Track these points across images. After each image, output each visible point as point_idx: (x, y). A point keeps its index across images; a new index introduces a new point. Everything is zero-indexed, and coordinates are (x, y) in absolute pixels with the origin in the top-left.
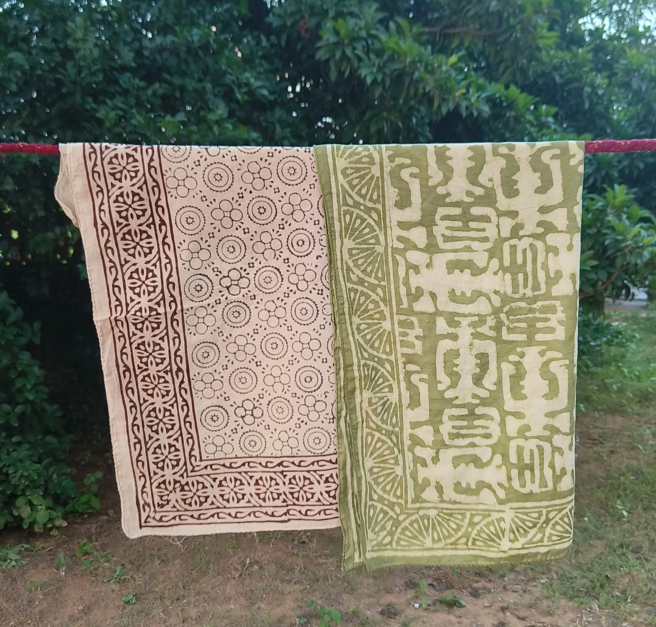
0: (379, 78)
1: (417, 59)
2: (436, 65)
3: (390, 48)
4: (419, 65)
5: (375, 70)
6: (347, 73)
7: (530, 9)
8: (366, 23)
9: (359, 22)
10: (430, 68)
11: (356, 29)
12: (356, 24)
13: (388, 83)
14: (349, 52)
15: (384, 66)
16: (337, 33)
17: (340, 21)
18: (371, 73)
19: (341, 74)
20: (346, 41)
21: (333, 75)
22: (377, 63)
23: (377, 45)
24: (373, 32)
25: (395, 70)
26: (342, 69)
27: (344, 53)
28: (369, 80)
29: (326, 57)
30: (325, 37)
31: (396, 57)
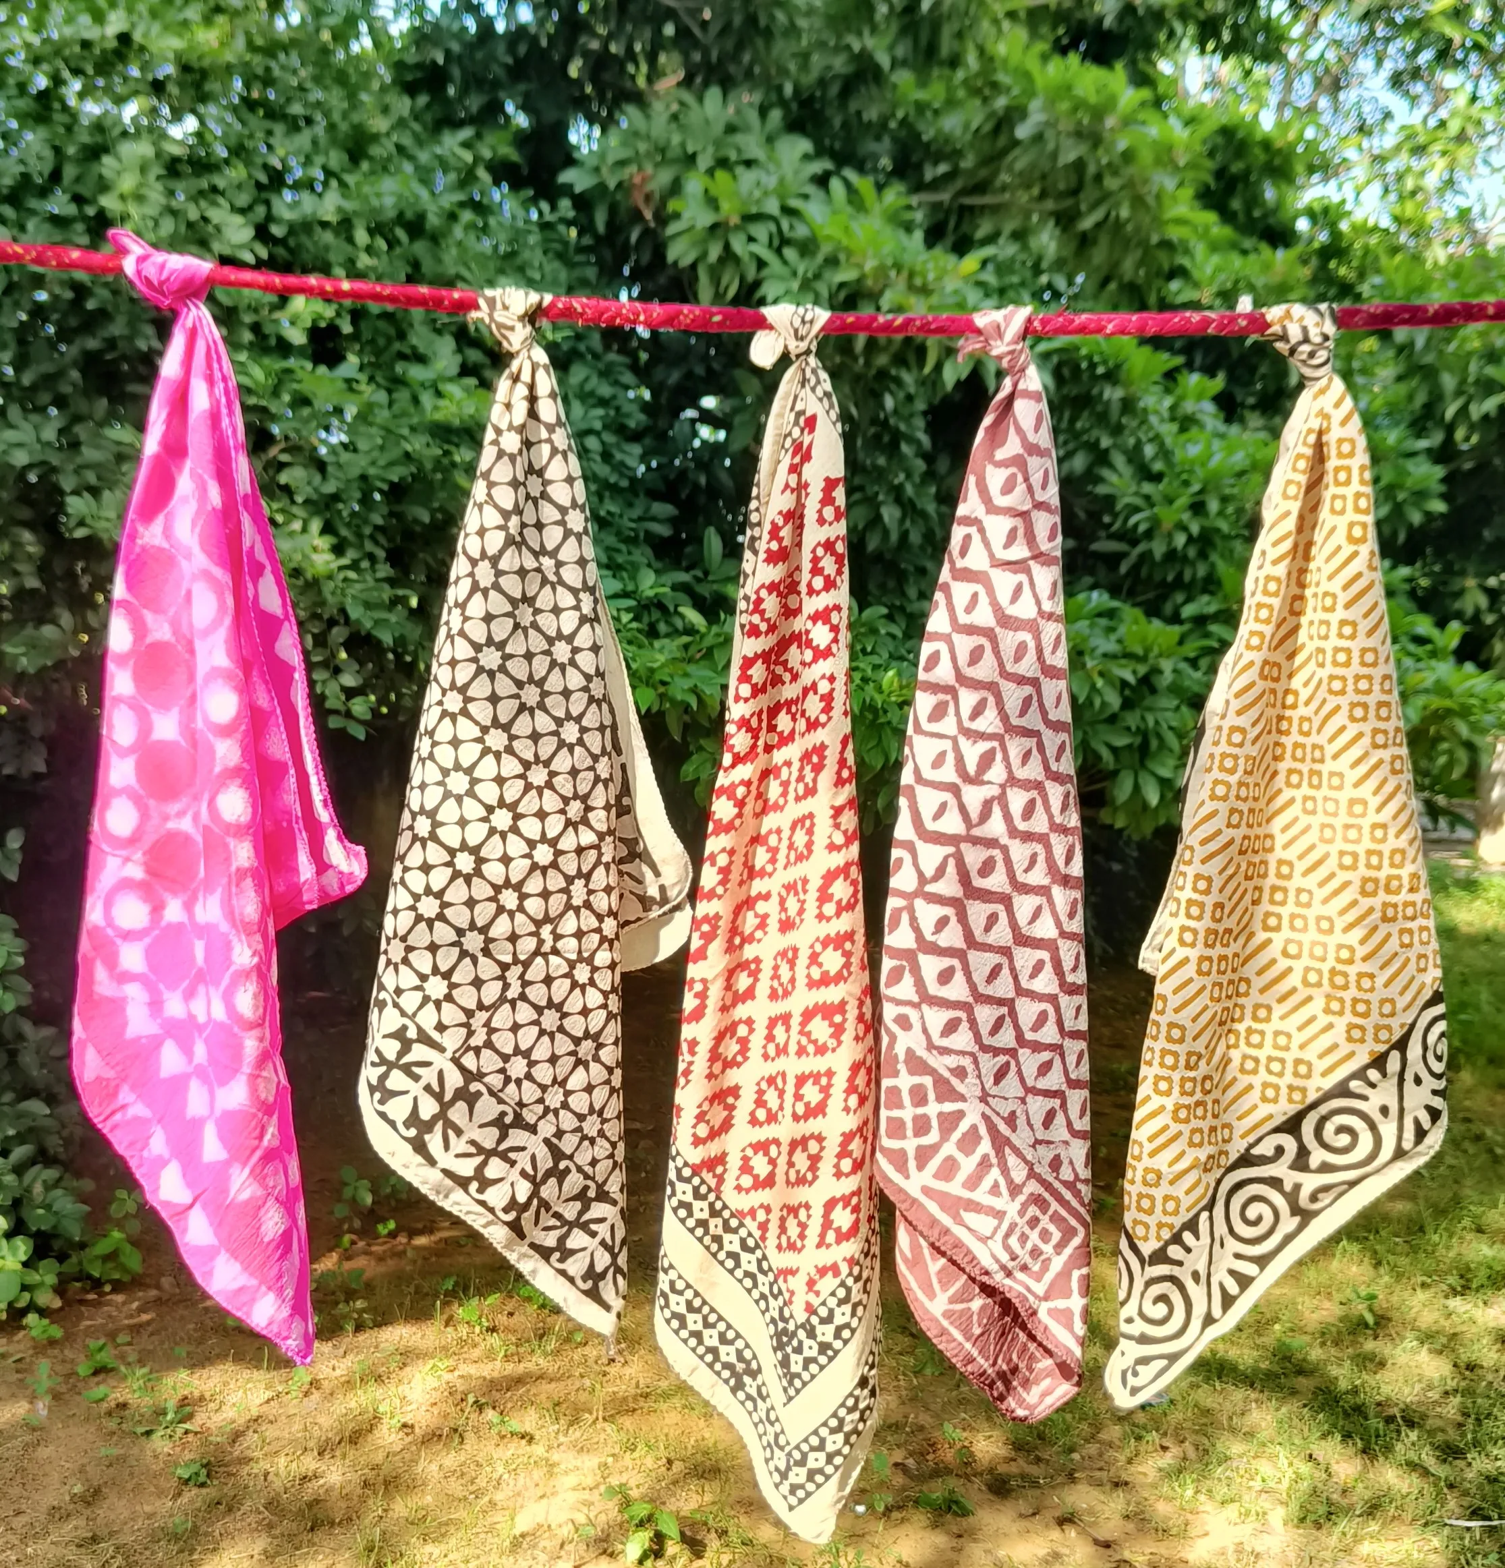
1: (889, 262)
2: (931, 276)
3: (829, 238)
4: (893, 273)
5: (795, 284)
6: (733, 292)
7: (1146, 156)
8: (782, 181)
9: (764, 178)
10: (918, 282)
11: (757, 194)
12: (758, 184)
14: (738, 245)
15: (817, 276)
16: (712, 202)
17: (721, 175)
18: (788, 291)
19: (720, 293)
20: (735, 220)
21: (705, 295)
22: (801, 271)
23: (801, 231)
24: (794, 203)
25: (842, 285)
26: (724, 282)
27: (727, 247)
29: (690, 257)
30: (685, 213)
31: (842, 257)
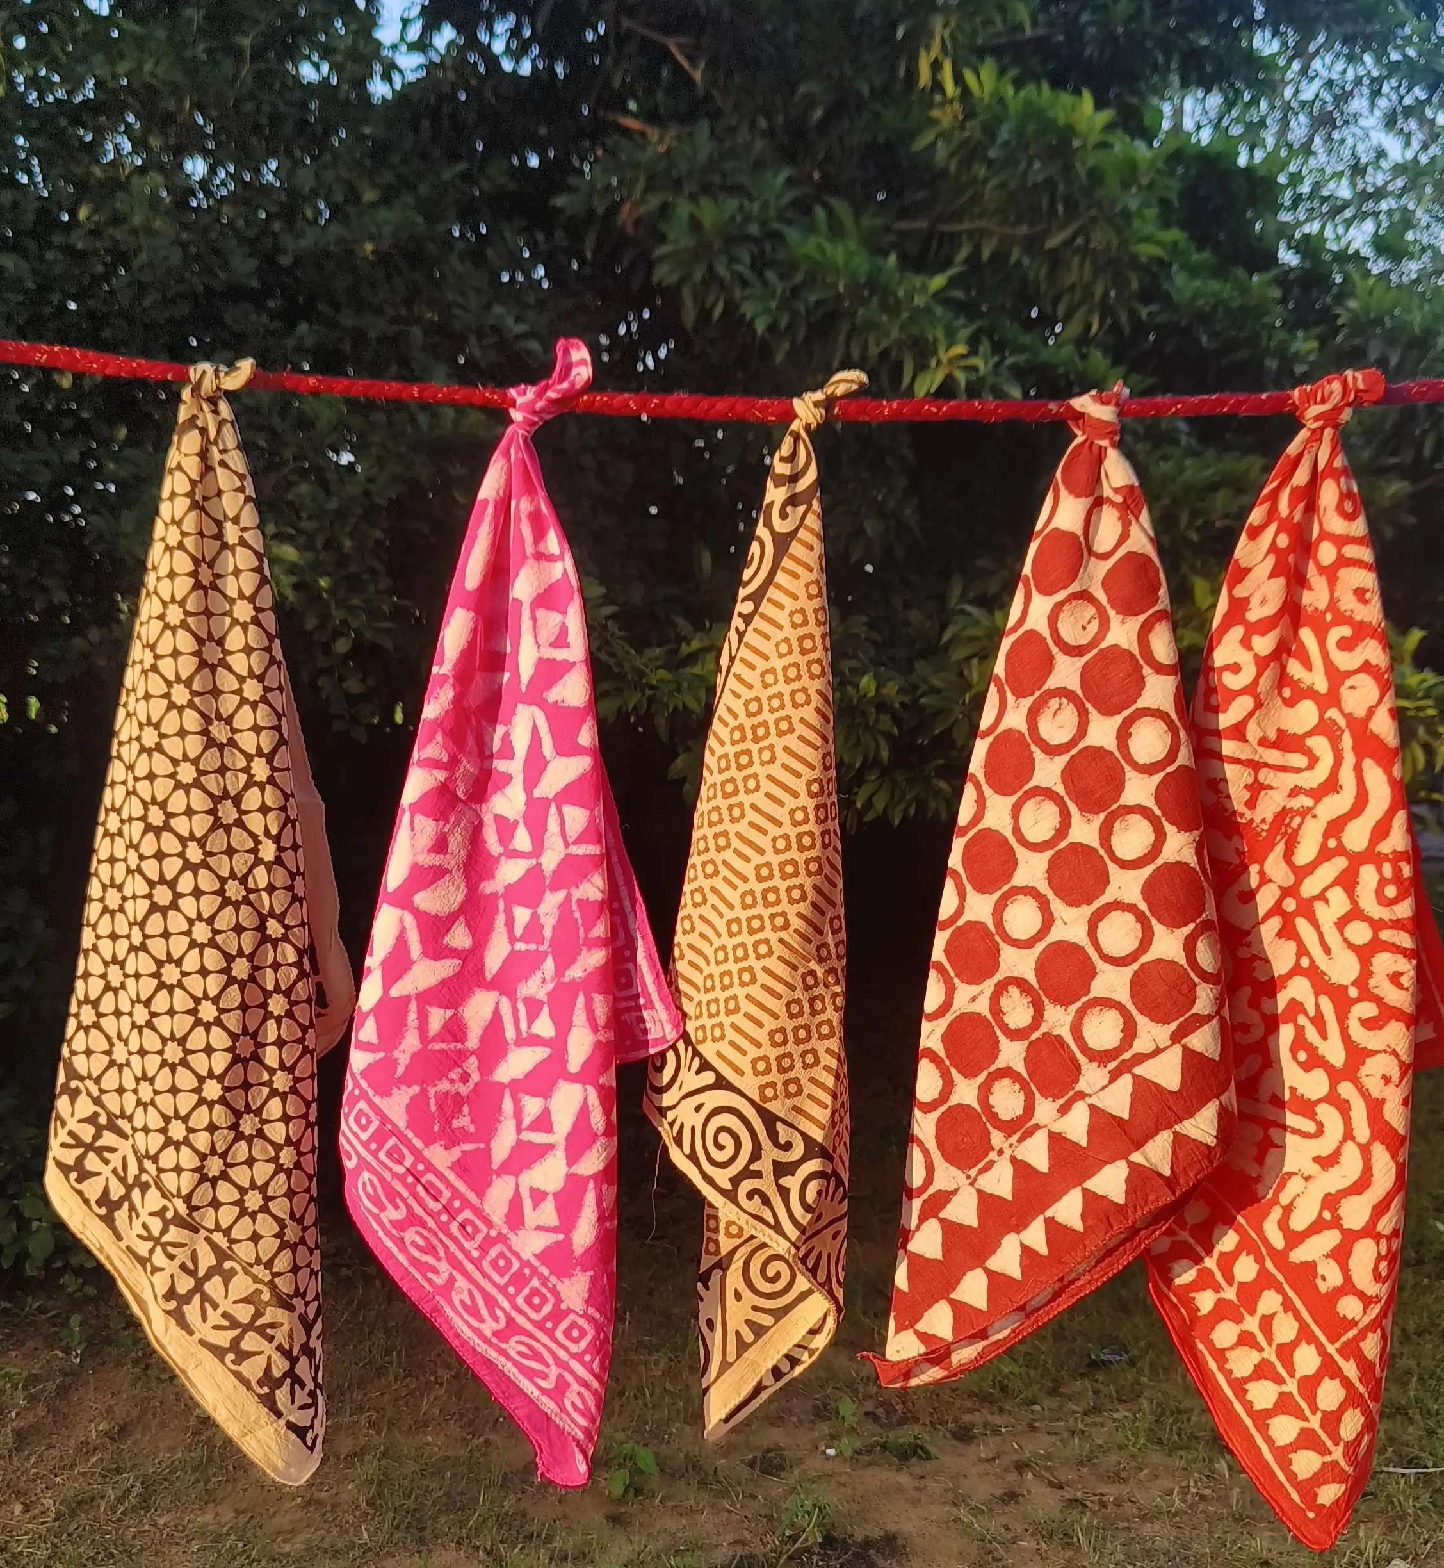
0: (783, 324)
1: (862, 281)
2: (902, 294)
3: (806, 257)
4: (867, 293)
5: (774, 305)
6: (718, 312)
7: (1112, 178)
8: (765, 206)
9: (746, 203)
10: (891, 301)
11: (739, 219)
12: (741, 208)
13: (801, 333)
14: (721, 270)
15: (795, 295)
17: (705, 203)
18: (767, 311)
19: (704, 314)
20: (717, 244)
21: (689, 316)
22: (779, 290)
23: (781, 255)
24: (776, 225)
25: (817, 304)
26: (708, 305)
27: (710, 268)
28: (760, 327)
29: (674, 278)
30: (672, 236)
31: (819, 277)
